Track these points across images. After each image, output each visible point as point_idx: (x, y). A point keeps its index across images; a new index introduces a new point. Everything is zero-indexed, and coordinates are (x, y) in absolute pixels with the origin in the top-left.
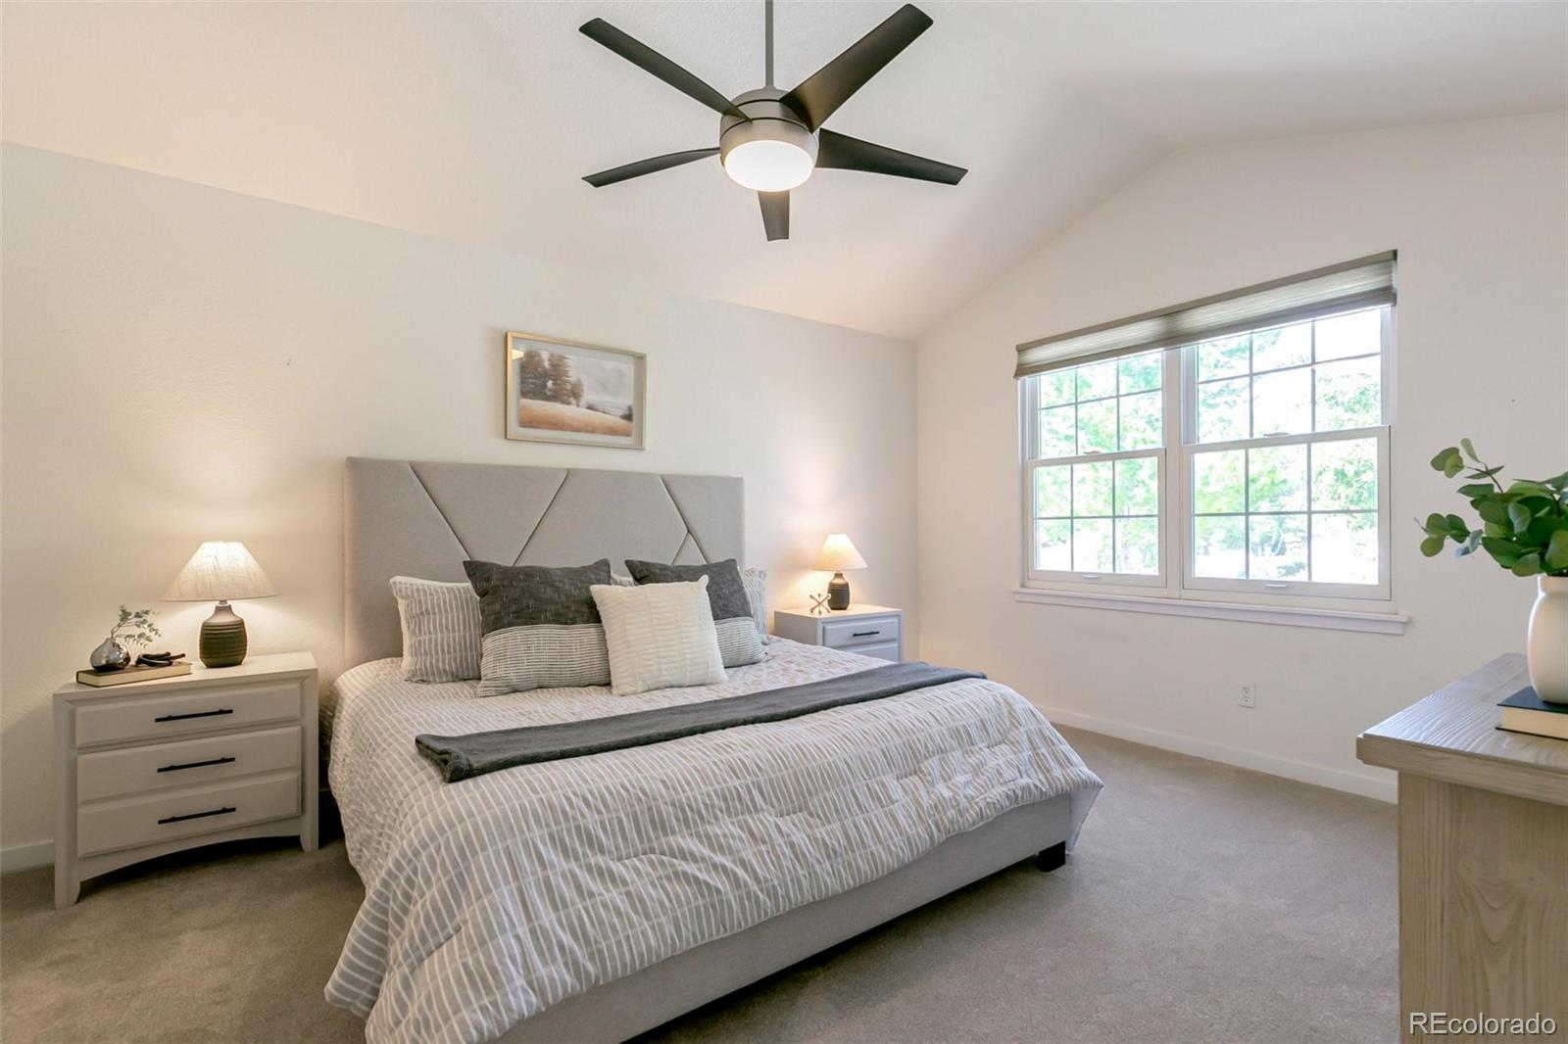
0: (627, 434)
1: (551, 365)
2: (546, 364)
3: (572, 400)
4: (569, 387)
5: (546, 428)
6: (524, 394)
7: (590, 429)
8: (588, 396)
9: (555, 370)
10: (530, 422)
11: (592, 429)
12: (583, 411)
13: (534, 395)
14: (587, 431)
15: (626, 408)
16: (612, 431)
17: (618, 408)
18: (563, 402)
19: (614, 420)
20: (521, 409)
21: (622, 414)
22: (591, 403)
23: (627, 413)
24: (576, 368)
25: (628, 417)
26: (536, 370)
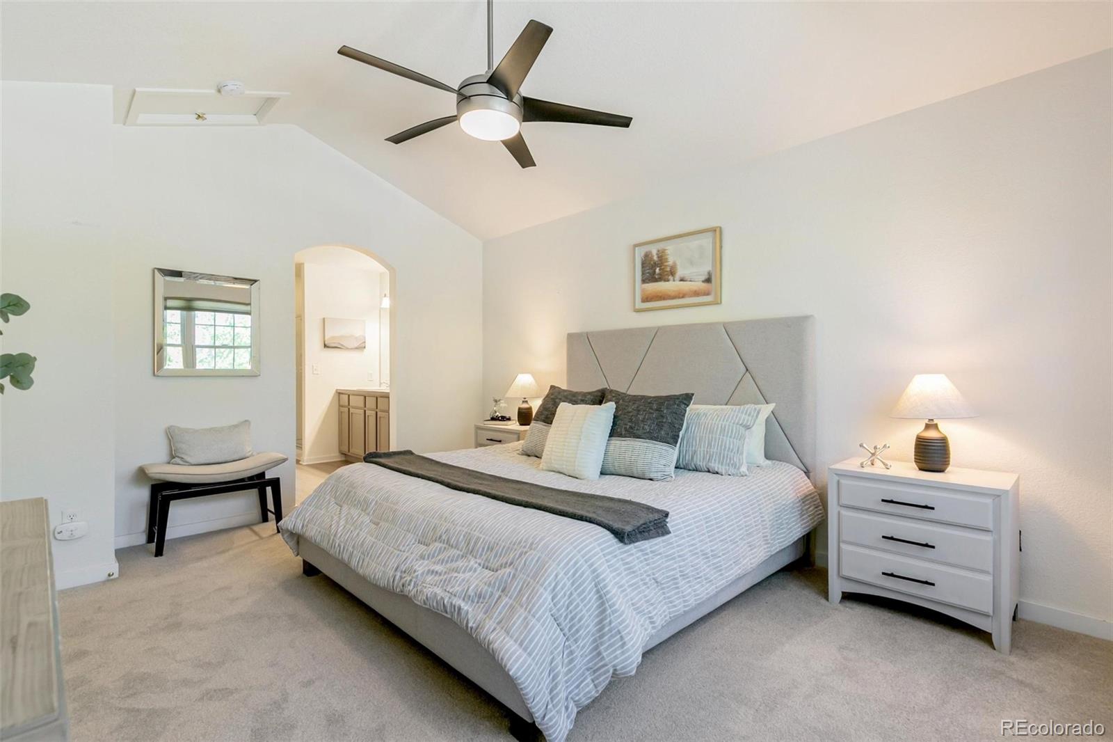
0: (707, 294)
1: (658, 257)
2: (655, 258)
3: (671, 278)
4: (668, 269)
5: (655, 301)
6: (644, 281)
7: (681, 296)
8: (680, 273)
9: (660, 260)
10: (647, 298)
11: (682, 295)
12: (678, 283)
13: (649, 280)
14: (679, 298)
15: (706, 273)
16: (697, 294)
17: (701, 275)
18: (665, 281)
19: (699, 285)
20: (643, 290)
21: (703, 279)
22: (682, 276)
23: (707, 277)
24: (673, 255)
25: (708, 280)
26: (650, 263)
